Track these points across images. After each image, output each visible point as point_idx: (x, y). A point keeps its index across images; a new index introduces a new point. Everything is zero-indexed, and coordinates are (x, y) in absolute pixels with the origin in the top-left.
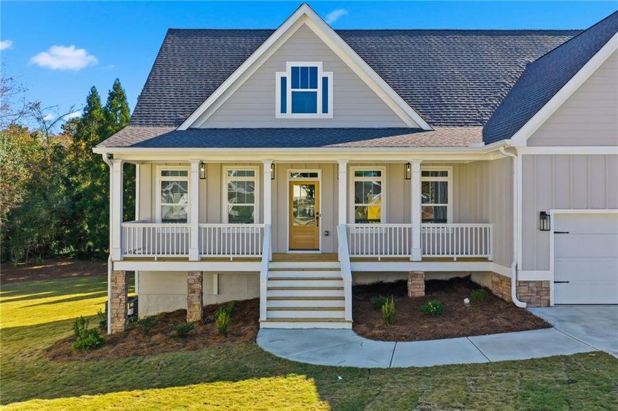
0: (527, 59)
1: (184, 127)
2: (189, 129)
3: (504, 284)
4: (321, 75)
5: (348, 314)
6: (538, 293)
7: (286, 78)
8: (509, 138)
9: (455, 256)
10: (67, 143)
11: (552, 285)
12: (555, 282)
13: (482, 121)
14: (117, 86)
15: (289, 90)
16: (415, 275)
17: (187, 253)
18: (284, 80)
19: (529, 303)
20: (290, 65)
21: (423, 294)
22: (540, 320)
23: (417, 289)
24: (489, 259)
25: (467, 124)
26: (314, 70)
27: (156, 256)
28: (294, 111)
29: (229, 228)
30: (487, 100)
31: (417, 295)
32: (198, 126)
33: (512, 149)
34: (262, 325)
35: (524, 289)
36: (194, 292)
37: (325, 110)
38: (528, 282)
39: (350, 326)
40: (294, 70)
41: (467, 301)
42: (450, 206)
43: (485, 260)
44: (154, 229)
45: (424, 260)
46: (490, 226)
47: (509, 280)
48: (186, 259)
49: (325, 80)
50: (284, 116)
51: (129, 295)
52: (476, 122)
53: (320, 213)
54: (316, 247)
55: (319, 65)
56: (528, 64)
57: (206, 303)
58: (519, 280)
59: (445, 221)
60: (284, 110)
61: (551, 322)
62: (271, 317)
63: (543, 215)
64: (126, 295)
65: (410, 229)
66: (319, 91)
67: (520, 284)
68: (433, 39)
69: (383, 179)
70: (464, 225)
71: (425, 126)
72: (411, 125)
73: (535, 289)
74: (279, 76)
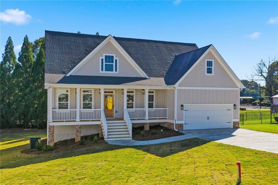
0: (175, 54)
1: (68, 75)
2: (70, 76)
3: (171, 125)
4: (115, 58)
5: (131, 135)
6: (180, 127)
7: (103, 59)
8: (174, 85)
9: (158, 118)
12: (185, 124)
13: (163, 76)
15: (104, 63)
16: (146, 124)
17: (75, 119)
18: (102, 60)
19: (178, 130)
20: (104, 55)
21: (149, 129)
22: (181, 133)
23: (147, 128)
24: (167, 118)
25: (159, 77)
26: (113, 57)
27: (65, 120)
28: (106, 70)
29: (83, 110)
30: (164, 68)
31: (147, 130)
32: (72, 75)
33: (175, 88)
34: (105, 140)
35: (177, 126)
36: (78, 132)
37: (116, 71)
38: (178, 124)
39: (131, 138)
40: (106, 56)
41: (162, 130)
42: (154, 103)
43: (166, 119)
44: (55, 111)
45: (149, 119)
46: (167, 109)
47: (173, 124)
48: (76, 121)
49: (116, 60)
50: (102, 72)
52: (162, 76)
53: (114, 105)
54: (113, 116)
55: (114, 55)
56: (176, 56)
58: (176, 123)
59: (153, 107)
60: (102, 70)
61: (184, 133)
62: (108, 137)
63: (182, 106)
65: (145, 110)
66: (114, 64)
67: (176, 125)
68: (145, 43)
69: (134, 94)
70: (159, 109)
71: (148, 77)
72: (143, 77)
73: (180, 126)
74: (101, 58)
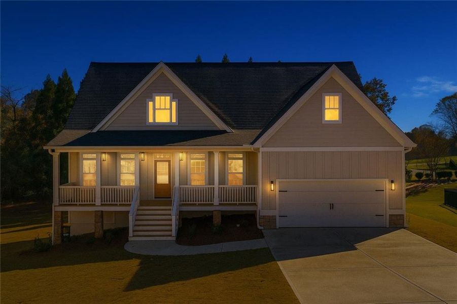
1: (95, 130)
2: (98, 131)
5: (174, 233)
6: (270, 222)
9: (238, 203)
10: (29, 114)
11: (278, 218)
12: (280, 216)
14: (65, 74)
17: (95, 202)
19: (264, 227)
20: (154, 95)
23: (217, 220)
24: (256, 204)
27: (78, 203)
33: (258, 149)
34: (130, 239)
35: (263, 220)
36: (99, 223)
38: (265, 216)
39: (174, 239)
41: (238, 226)
43: (254, 204)
45: (221, 204)
46: (257, 186)
48: (94, 205)
50: (151, 124)
51: (64, 225)
53: (171, 177)
54: (169, 197)
55: (171, 95)
57: (104, 229)
58: (260, 215)
62: (135, 234)
63: (272, 183)
64: (62, 224)
65: (214, 188)
67: (261, 217)
69: (206, 159)
70: (240, 186)
71: (229, 130)
72: (221, 129)
73: (268, 220)
74: (148, 101)
